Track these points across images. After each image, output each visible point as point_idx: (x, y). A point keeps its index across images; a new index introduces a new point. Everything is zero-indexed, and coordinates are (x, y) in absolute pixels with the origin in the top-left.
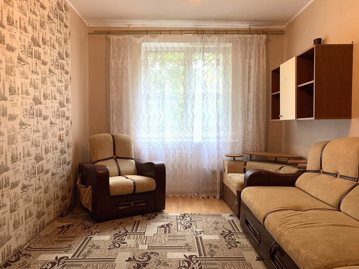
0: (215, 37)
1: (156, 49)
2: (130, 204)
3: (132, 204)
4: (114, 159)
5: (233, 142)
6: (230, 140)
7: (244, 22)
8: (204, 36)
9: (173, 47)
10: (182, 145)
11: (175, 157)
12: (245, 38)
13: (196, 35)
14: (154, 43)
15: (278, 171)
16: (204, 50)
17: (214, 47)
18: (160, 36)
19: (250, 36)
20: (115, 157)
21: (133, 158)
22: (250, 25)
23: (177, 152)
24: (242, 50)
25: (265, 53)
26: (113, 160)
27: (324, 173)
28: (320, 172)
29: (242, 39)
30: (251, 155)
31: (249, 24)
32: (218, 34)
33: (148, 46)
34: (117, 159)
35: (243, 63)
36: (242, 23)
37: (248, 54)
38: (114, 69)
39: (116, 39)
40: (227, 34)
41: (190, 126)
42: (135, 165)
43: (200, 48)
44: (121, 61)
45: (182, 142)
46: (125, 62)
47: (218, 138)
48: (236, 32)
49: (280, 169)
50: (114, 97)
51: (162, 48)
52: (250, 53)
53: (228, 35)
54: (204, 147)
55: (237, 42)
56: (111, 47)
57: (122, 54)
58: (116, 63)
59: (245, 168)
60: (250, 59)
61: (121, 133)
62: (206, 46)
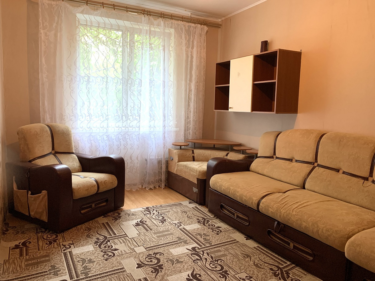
0: (161, 21)
1: (99, 25)
2: (92, 205)
3: (93, 205)
4: (53, 154)
5: (176, 131)
6: (174, 129)
7: (187, 10)
8: (151, 17)
9: (117, 24)
10: (127, 135)
11: (120, 149)
12: (188, 26)
13: (142, 16)
14: (95, 16)
15: (226, 157)
16: (151, 33)
17: (160, 31)
18: (102, 9)
19: (193, 25)
20: (53, 152)
21: (74, 152)
22: (191, 14)
23: (122, 142)
24: (186, 38)
25: (205, 44)
26: (52, 156)
27: (277, 158)
28: (273, 158)
29: (186, 27)
30: (195, 143)
31: (191, 12)
32: (164, 17)
33: (88, 19)
34: (56, 155)
35: (187, 52)
36: (186, 10)
37: (191, 43)
38: (44, 42)
39: (48, 4)
40: (172, 19)
41: (137, 115)
42: (78, 160)
43: (147, 30)
44: (53, 32)
45: (127, 132)
46: (59, 34)
47: (164, 126)
48: (181, 19)
49: (227, 155)
50: (45, 77)
51: (105, 23)
52: (193, 42)
53: (173, 21)
54: (152, 136)
55: (182, 29)
56: (40, 14)
57: (55, 25)
58: (46, 35)
59: (194, 156)
60: (193, 48)
61: (54, 122)
62: (152, 29)
